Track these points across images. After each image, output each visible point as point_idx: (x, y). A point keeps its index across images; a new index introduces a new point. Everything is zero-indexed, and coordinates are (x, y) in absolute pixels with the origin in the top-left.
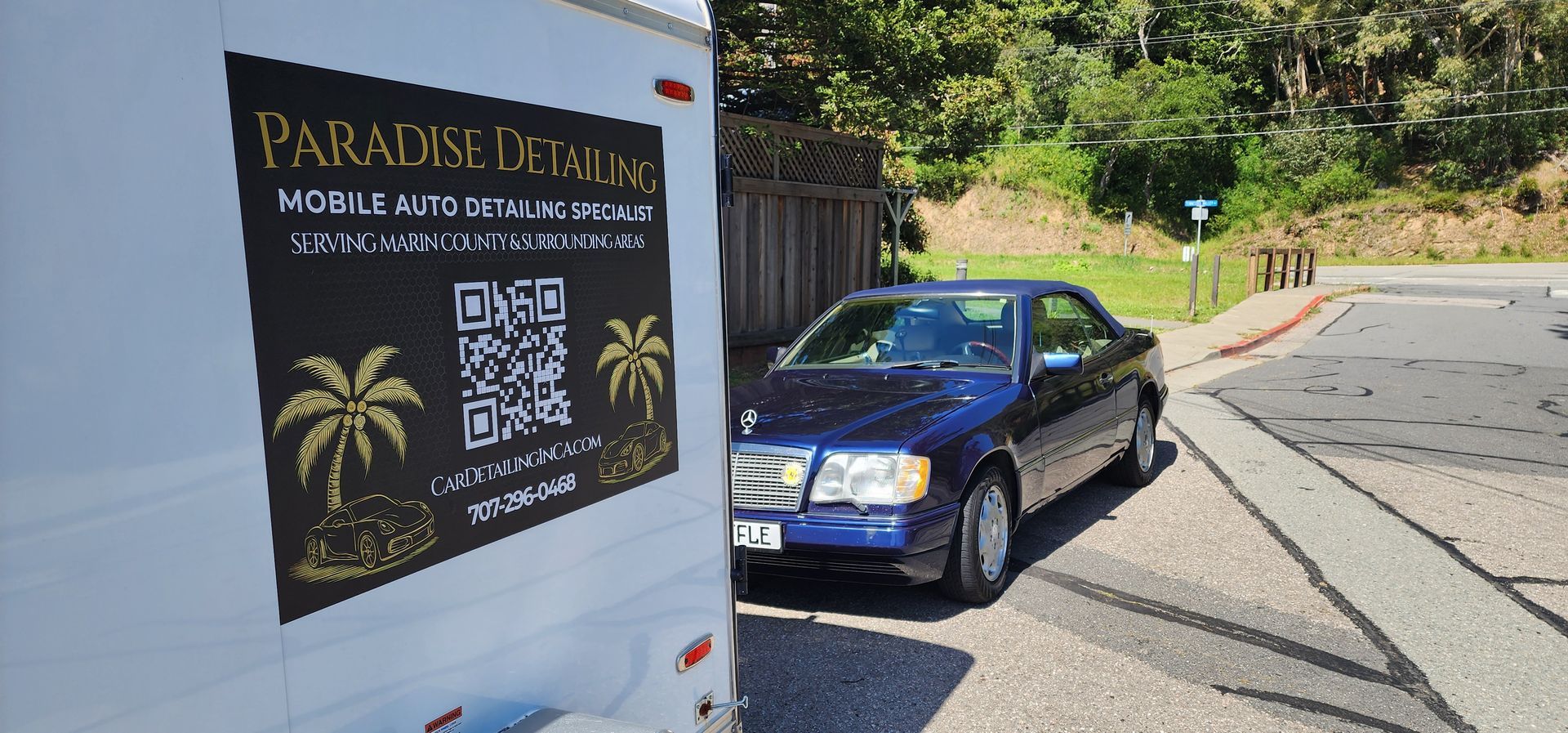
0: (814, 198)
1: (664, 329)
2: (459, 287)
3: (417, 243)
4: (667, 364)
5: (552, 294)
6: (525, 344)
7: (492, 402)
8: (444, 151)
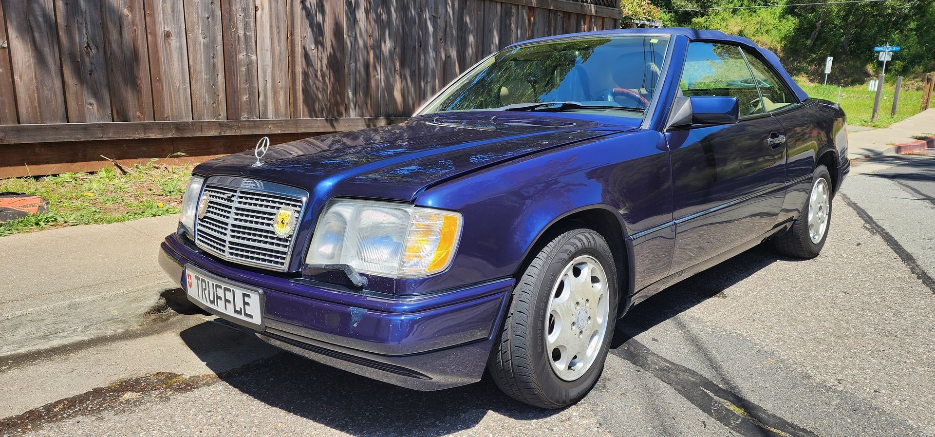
0: (560, 11)
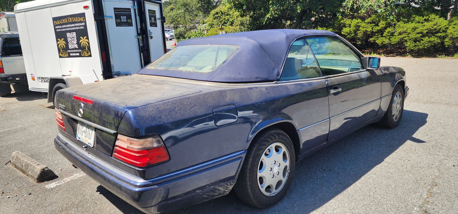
1: (88, 38)
2: (67, 33)
3: (64, 30)
4: (89, 43)
5: (74, 34)
6: (73, 39)
7: (71, 44)
8: (65, 21)
